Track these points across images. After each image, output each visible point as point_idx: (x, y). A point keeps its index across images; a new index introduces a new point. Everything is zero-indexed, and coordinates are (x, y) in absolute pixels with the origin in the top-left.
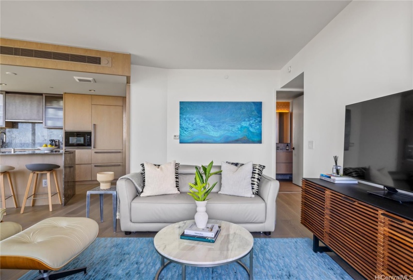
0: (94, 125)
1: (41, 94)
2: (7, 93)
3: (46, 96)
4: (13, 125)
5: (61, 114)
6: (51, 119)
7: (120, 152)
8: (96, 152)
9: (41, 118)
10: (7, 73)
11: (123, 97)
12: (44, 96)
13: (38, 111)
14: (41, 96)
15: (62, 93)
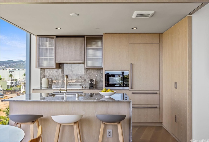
0: (132, 64)
1: (83, 36)
2: (57, 37)
3: (87, 38)
4: (60, 66)
5: (99, 54)
6: (91, 59)
7: (156, 93)
8: (133, 93)
9: (83, 58)
10: (71, 14)
11: (160, 33)
12: (85, 37)
13: (81, 53)
14: (83, 38)
15: (102, 34)
